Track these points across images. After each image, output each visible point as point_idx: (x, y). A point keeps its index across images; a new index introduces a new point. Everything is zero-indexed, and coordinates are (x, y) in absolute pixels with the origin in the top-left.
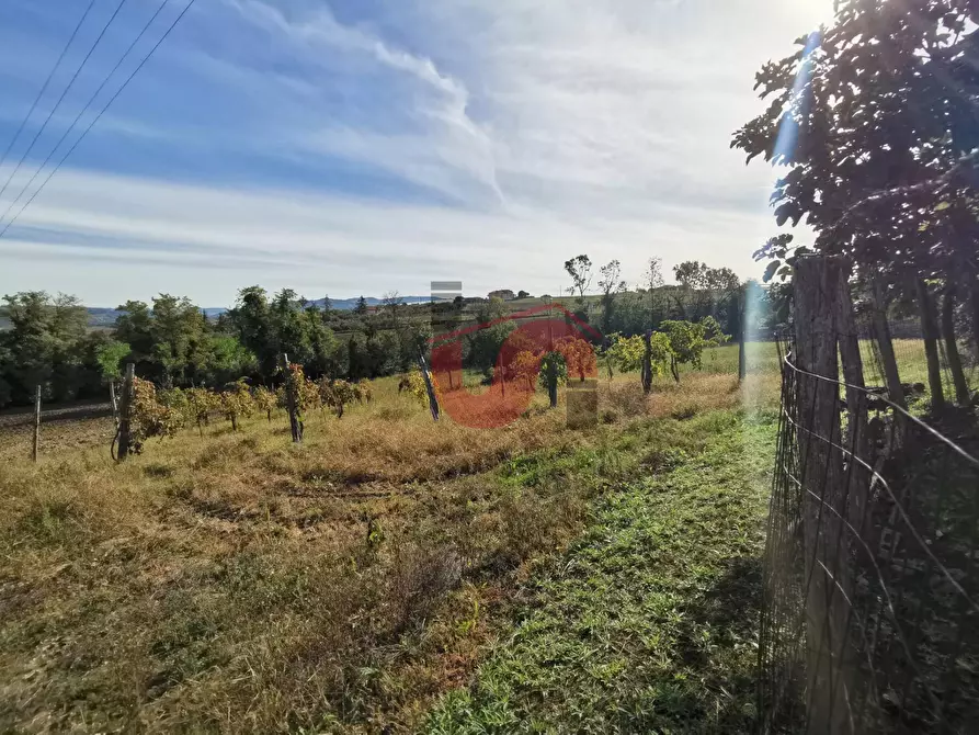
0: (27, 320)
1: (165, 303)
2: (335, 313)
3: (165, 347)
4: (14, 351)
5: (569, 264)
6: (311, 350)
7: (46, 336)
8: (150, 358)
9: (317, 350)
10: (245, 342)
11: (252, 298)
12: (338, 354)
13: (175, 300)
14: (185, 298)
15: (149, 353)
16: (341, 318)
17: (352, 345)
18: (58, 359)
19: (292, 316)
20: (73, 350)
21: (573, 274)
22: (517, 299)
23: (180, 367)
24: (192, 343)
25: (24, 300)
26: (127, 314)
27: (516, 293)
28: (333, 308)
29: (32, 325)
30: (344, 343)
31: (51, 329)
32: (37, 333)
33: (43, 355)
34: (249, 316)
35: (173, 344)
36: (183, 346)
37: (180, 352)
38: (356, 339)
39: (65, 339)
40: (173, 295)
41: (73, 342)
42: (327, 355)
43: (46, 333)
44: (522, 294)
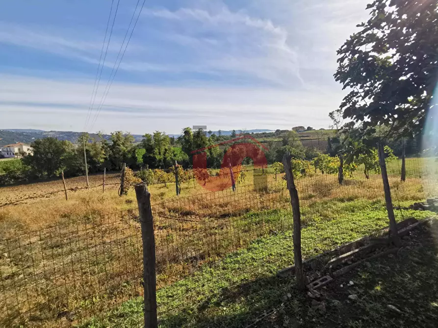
0: (116, 141)
1: (157, 135)
2: (223, 137)
3: (156, 151)
4: (113, 151)
5: (331, 114)
6: (208, 154)
7: (122, 147)
8: (152, 155)
9: (211, 153)
10: (184, 149)
11: (187, 132)
12: (220, 155)
13: (160, 133)
14: (164, 132)
15: (151, 153)
16: (225, 139)
17: (225, 152)
18: (124, 155)
19: (202, 139)
20: (129, 152)
21: (333, 119)
22: (306, 130)
23: (161, 159)
24: (166, 150)
25: (116, 134)
26: (145, 138)
27: (306, 128)
28: (222, 134)
29: (118, 143)
30: (222, 150)
31: (123, 144)
32: (119, 145)
33: (120, 153)
34: (185, 139)
35: (159, 150)
36: (163, 151)
37: (162, 153)
38: (227, 149)
39: (127, 148)
40: (160, 131)
41: (129, 149)
42: (215, 156)
43: (122, 145)
44: (309, 128)
